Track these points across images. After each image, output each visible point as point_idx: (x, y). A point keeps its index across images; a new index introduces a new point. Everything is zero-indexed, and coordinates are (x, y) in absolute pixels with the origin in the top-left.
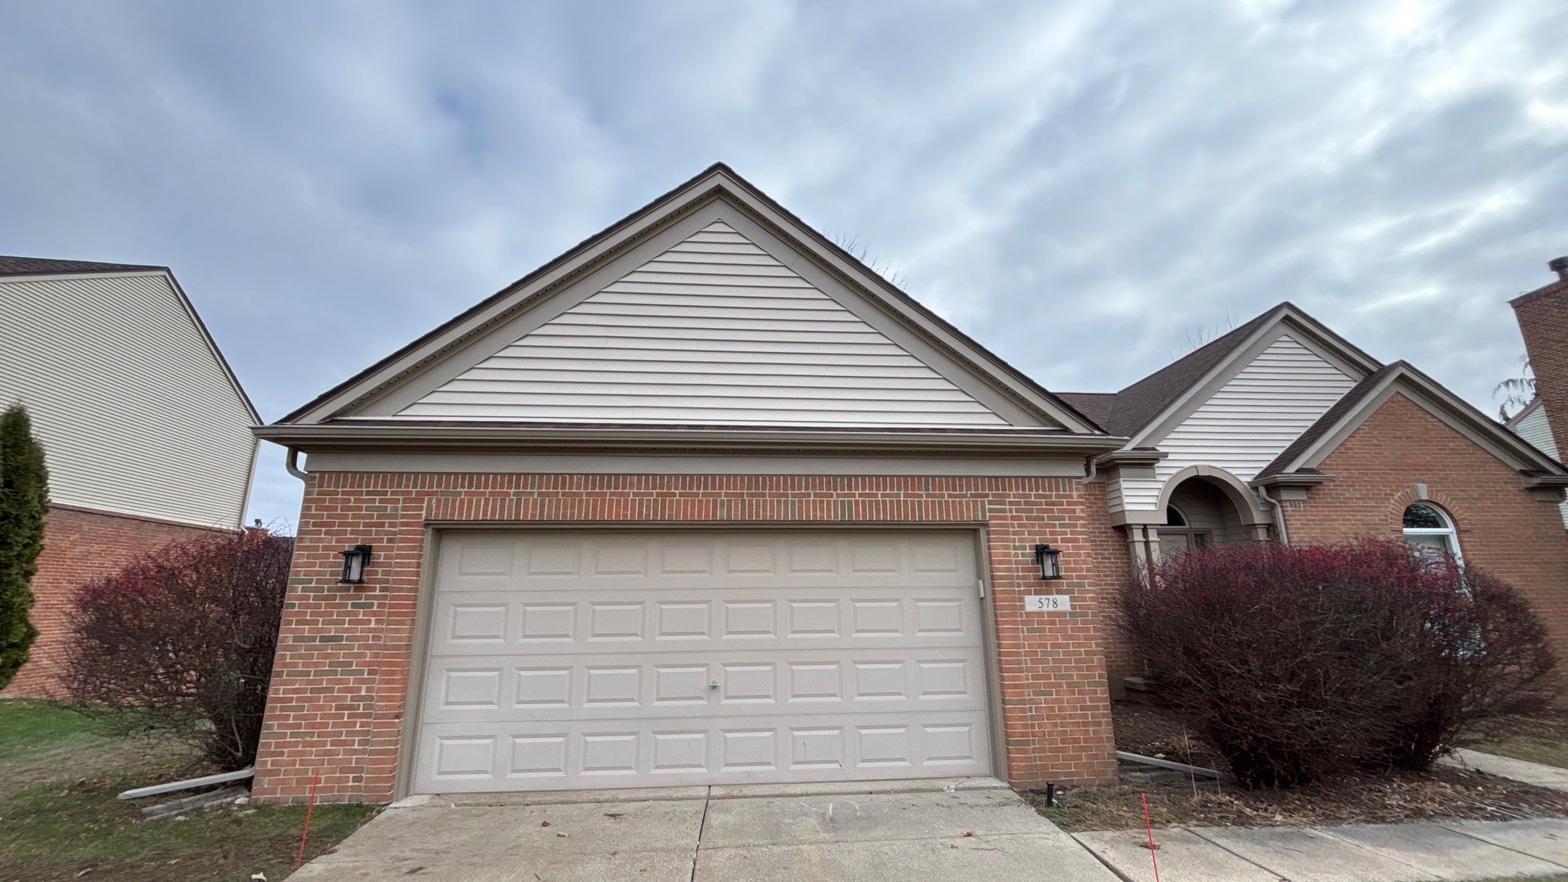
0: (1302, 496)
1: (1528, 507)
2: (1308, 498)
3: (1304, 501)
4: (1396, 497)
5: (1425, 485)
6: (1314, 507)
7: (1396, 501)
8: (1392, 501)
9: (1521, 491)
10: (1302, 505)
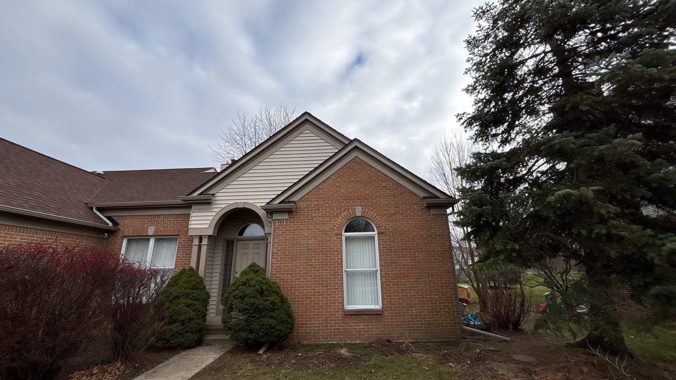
0: (286, 216)
1: (424, 218)
2: (290, 218)
3: (286, 220)
4: (342, 215)
5: (360, 208)
6: (292, 222)
7: (342, 217)
8: (340, 217)
9: (423, 209)
10: (285, 222)
